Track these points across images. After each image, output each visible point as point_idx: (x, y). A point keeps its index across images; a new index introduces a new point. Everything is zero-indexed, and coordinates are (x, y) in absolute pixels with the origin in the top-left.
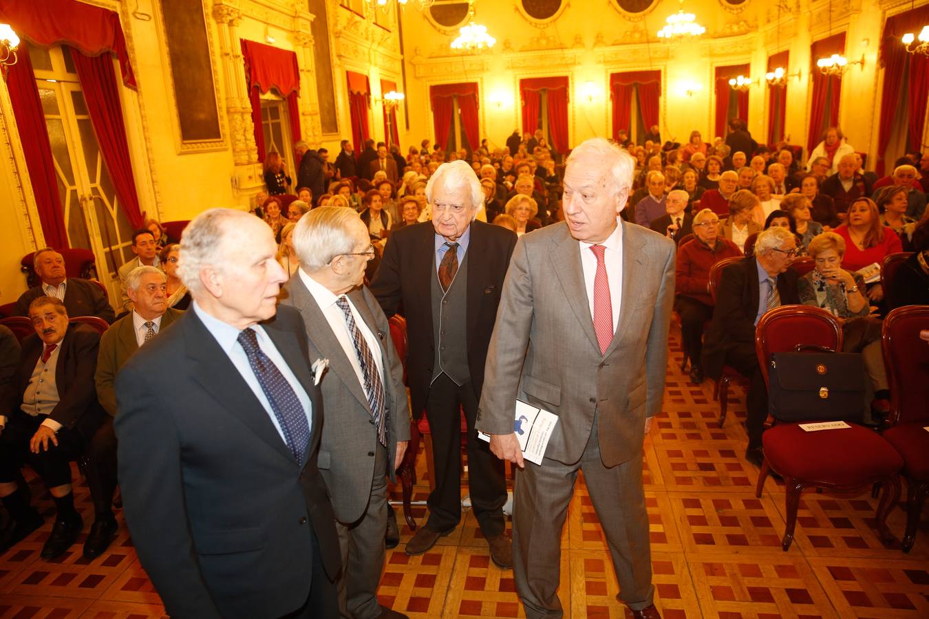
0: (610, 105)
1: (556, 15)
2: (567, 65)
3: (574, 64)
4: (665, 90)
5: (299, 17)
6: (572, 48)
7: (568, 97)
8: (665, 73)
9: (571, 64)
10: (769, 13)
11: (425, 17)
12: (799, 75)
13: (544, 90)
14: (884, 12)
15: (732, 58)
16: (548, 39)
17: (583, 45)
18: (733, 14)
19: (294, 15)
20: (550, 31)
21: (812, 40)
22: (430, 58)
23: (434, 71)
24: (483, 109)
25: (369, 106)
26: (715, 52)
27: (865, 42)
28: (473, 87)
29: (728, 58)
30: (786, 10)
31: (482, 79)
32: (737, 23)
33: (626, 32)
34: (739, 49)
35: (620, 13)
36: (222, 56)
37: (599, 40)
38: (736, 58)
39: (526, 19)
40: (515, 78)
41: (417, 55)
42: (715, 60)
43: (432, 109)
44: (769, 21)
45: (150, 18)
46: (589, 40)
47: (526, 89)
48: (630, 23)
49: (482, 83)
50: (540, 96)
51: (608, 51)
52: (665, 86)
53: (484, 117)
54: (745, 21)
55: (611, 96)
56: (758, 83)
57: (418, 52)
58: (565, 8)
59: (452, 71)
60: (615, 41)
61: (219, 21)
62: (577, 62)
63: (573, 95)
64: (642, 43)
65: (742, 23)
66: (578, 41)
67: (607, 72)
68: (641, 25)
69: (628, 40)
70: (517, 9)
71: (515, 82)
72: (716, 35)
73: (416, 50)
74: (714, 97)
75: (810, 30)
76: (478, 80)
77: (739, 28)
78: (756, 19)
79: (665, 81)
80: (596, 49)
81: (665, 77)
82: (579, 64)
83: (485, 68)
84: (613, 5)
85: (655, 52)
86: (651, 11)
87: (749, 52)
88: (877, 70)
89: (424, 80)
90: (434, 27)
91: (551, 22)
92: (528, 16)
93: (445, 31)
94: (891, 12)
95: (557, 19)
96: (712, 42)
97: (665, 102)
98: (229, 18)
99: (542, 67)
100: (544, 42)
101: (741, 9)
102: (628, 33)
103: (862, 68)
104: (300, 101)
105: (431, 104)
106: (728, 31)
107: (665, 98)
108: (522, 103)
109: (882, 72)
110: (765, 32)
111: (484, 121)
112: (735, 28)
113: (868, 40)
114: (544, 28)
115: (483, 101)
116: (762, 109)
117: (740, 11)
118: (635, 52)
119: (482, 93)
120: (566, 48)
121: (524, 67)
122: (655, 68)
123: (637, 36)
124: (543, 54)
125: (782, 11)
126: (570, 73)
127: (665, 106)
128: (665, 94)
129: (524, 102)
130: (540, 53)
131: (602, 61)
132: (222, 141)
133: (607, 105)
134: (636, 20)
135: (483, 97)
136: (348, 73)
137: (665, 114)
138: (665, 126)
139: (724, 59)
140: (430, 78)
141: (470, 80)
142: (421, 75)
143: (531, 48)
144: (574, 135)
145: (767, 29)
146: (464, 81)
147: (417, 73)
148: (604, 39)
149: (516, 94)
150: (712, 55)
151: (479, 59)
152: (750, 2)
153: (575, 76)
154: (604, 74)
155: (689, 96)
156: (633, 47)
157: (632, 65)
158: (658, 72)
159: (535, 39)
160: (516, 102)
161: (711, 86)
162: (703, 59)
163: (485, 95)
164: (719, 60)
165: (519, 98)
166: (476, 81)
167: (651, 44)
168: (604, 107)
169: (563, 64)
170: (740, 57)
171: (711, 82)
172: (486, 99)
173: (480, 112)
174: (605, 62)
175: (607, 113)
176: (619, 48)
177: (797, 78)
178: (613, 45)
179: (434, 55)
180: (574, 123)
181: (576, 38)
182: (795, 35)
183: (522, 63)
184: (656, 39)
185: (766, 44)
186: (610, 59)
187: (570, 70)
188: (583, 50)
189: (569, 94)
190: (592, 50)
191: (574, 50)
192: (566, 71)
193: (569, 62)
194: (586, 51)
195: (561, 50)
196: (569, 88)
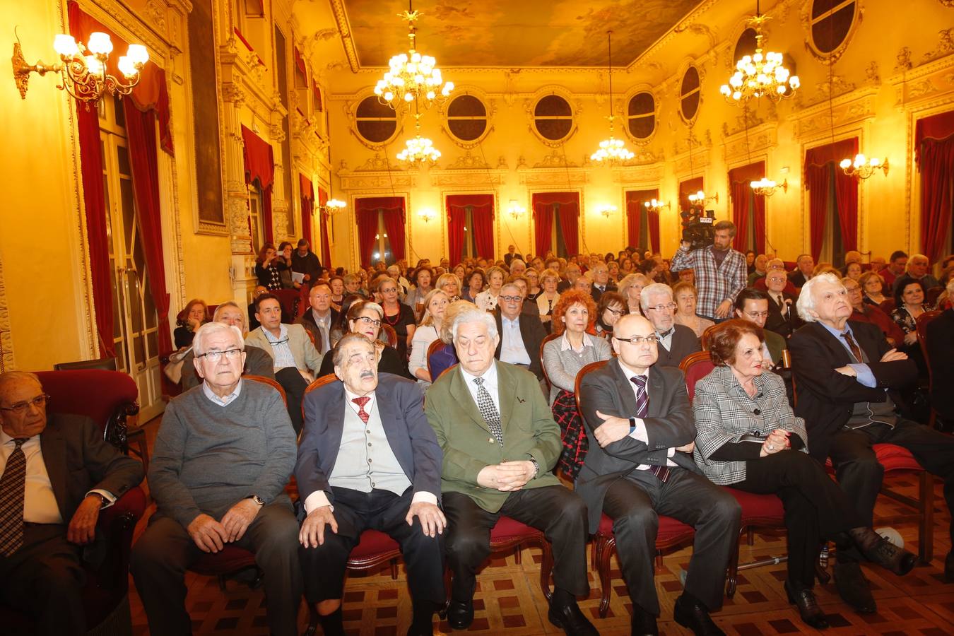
0: (533, 222)
1: (481, 137)
2: (492, 184)
3: (499, 183)
4: (583, 210)
5: (277, 111)
6: (497, 169)
7: (493, 215)
8: (582, 195)
9: (496, 183)
10: (676, 145)
11: (352, 131)
12: (717, 198)
13: (468, 207)
14: (803, 146)
15: (641, 184)
16: (474, 159)
17: (506, 166)
18: (640, 146)
19: (272, 108)
20: (475, 152)
21: (728, 168)
22: (355, 171)
23: (360, 184)
24: (410, 223)
25: (312, 212)
26: (625, 178)
27: (787, 169)
28: (400, 202)
29: (637, 184)
30: (696, 143)
31: (408, 194)
32: (644, 154)
33: (546, 157)
34: (647, 177)
35: (540, 139)
36: (226, 136)
37: (521, 162)
38: (644, 184)
39: (453, 140)
40: (442, 195)
41: (343, 167)
42: (626, 185)
43: (357, 222)
44: (677, 153)
45: (182, 83)
46: (512, 162)
47: (452, 205)
48: (549, 148)
49: (409, 198)
50: (465, 212)
51: (530, 172)
52: (583, 206)
53: (410, 231)
54: (651, 153)
55: (534, 214)
56: (669, 206)
57: (344, 165)
58: (489, 132)
59: (379, 185)
60: (537, 164)
61: (227, 99)
62: (501, 182)
63: (498, 212)
64: (561, 167)
65: (648, 154)
66: (502, 162)
67: (529, 192)
68: (559, 151)
69: (548, 164)
70: (443, 130)
71: (442, 198)
72: (626, 164)
73: (342, 163)
74: (626, 218)
75: (725, 160)
76: (405, 195)
77: (646, 158)
78: (662, 151)
79: (583, 203)
80: (519, 171)
81: (583, 199)
82: (504, 183)
83: (412, 184)
84: (534, 132)
85: (573, 176)
86: (568, 139)
87: (658, 179)
88: (803, 192)
89: (350, 192)
90: (362, 142)
91: (476, 143)
92: (454, 137)
93: (372, 146)
94: (811, 145)
95: (482, 140)
96: (623, 169)
97: (583, 222)
98: (236, 98)
99: (469, 185)
100: (470, 161)
101: (646, 142)
102: (549, 158)
103: (786, 191)
104: (273, 196)
105: (356, 216)
106: (636, 161)
107: (583, 218)
108: (448, 219)
109: (807, 194)
110: (675, 161)
111: (410, 235)
112: (642, 159)
113: (789, 167)
114: (471, 149)
115: (409, 215)
116: (676, 229)
117: (645, 143)
118: (555, 175)
119: (409, 207)
120: (491, 168)
121: (450, 184)
122: (574, 190)
123: (556, 160)
124: (469, 173)
125: (692, 144)
126: (495, 191)
127: (583, 225)
128: (583, 214)
129: (450, 219)
130: (466, 172)
131: (525, 180)
132: (225, 226)
133: (530, 223)
134: (555, 146)
135: (409, 211)
136: (300, 176)
137: (584, 233)
138: (584, 243)
139: (633, 185)
140: (356, 192)
141: (397, 195)
142: (347, 187)
143: (458, 167)
144: (499, 251)
145: (676, 160)
146: (391, 195)
147: (342, 186)
148: (526, 162)
149: (442, 210)
150: (623, 181)
151: (406, 174)
152: (654, 135)
153: (500, 195)
154: (526, 194)
155: (605, 216)
156: (553, 170)
157: (553, 186)
158: (577, 194)
159: (461, 159)
160: (443, 218)
161: (623, 209)
162: (616, 184)
163: (412, 210)
164: (629, 185)
165: (445, 213)
166: (403, 196)
167: (569, 169)
168: (527, 225)
169: (488, 183)
170: (648, 184)
171: (623, 205)
172: (413, 214)
173: (406, 226)
174: (527, 183)
175: (530, 231)
176: (540, 170)
177: (714, 200)
178: (534, 168)
179: (360, 169)
180: (499, 239)
181: (500, 160)
182: (709, 164)
183: (448, 180)
184: (573, 164)
185: (676, 172)
186: (532, 180)
187: (495, 189)
188: (507, 171)
189: (494, 212)
190: (516, 171)
191: (499, 171)
192: (491, 190)
193: (494, 181)
194: (510, 172)
195: (487, 170)
196: (494, 206)
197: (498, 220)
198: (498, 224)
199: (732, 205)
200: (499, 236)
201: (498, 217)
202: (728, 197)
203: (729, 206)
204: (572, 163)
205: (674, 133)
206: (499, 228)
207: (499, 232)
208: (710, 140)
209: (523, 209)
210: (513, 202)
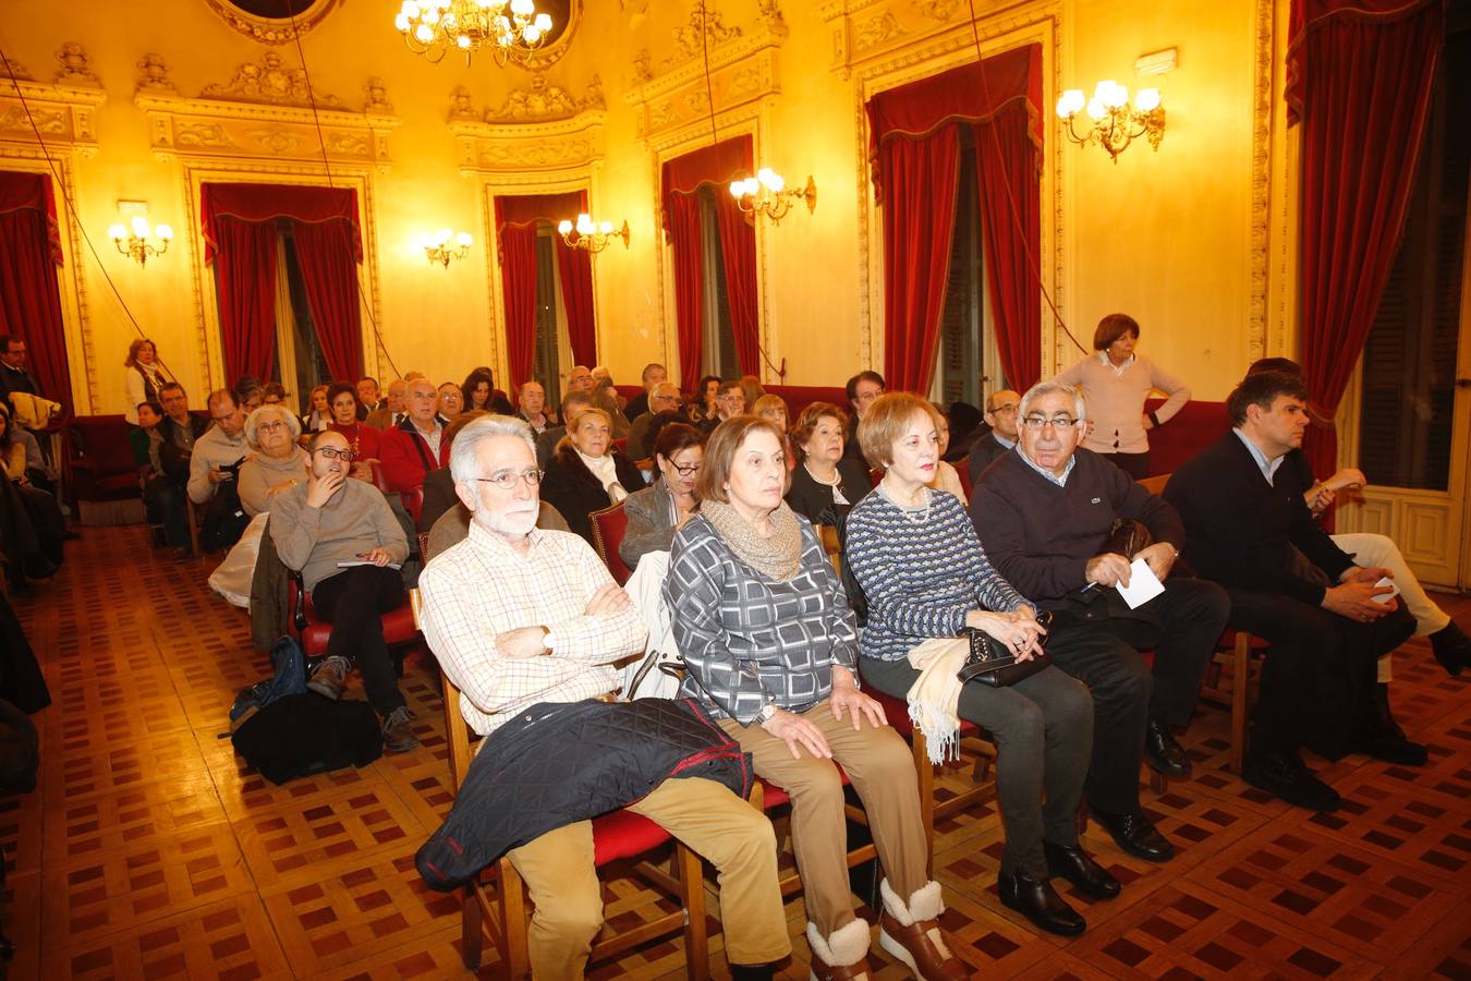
0: (208, 276)
2: (40, 137)
3: (70, 137)
4: (372, 245)
6: (55, 82)
7: (57, 246)
8: (368, 199)
9: (53, 136)
10: (643, 55)
15: (535, 177)
17: (97, 82)
18: (527, 69)
21: (866, 91)
26: (491, 159)
27: (1171, 55)
29: (523, 177)
30: (719, 34)
32: (541, 90)
33: (241, 66)
34: (551, 157)
35: (218, 7)
37: (152, 74)
38: (544, 177)
42: (493, 178)
44: (649, 77)
46: (118, 69)
48: (252, 41)
51: (191, 112)
52: (371, 233)
54: (563, 90)
55: (210, 251)
56: (627, 233)
60: (210, 86)
62: (78, 133)
63: (75, 240)
64: (295, 105)
65: (554, 92)
66: (73, 65)
67: (189, 178)
68: (286, 53)
69: (250, 91)
72: (491, 116)
74: (498, 272)
75: (847, 69)
77: (546, 103)
78: (596, 81)
79: (370, 222)
80: (144, 101)
81: (369, 210)
82: (86, 137)
85: (337, 138)
86: (314, 22)
87: (584, 162)
96: (483, 129)
97: (374, 279)
102: (250, 70)
106: (519, 110)
107: (374, 268)
110: (642, 102)
112: (538, 104)
113: (1175, 48)
116: (651, 300)
117: (543, 62)
118: (274, 128)
120: (29, 79)
122: (340, 183)
123: (278, 82)
126: (56, 164)
127: (375, 290)
128: (373, 256)
131: (170, 139)
133: (198, 279)
134: (271, 36)
138: (380, 344)
139: (514, 178)
144: (88, 370)
145: (647, 95)
148: (170, 76)
150: (485, 167)
152: (569, 41)
153: (77, 178)
154: (178, 184)
155: (439, 265)
156: (268, 113)
157: (270, 165)
158: (350, 195)
161: (489, 245)
162: (465, 174)
164: (504, 178)
167: (319, 112)
168: (188, 285)
169: (25, 133)
170: (555, 176)
171: (488, 234)
174: (178, 145)
175: (200, 304)
176: (223, 108)
177: (802, 204)
178: (203, 97)
180: (85, 332)
181: (66, 55)
182: (776, 91)
184: (334, 102)
185: (647, 132)
186: (196, 139)
187: (56, 156)
188: (99, 98)
189: (57, 235)
190: (131, 100)
191: (63, 93)
192: (37, 158)
193: (48, 128)
194: (108, 102)
195: (11, 82)
196: (55, 216)
197: (77, 267)
198: (78, 280)
199: (876, 215)
200: (83, 319)
201: (75, 254)
202: (863, 186)
203: (864, 217)
204: (329, 97)
205: (637, 18)
206: (80, 293)
207: (82, 306)
208: (779, 14)
209: (165, 231)
210: (128, 204)
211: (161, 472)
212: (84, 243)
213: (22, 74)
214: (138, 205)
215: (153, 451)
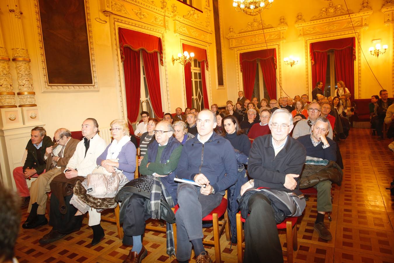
2: (354, 28)
3: (361, 26)
6: (359, 12)
7: (355, 55)
13: (332, 51)
16: (336, 8)
17: (371, 8)
22: (239, 33)
23: (243, 42)
24: (280, 68)
25: (162, 64)
28: (272, 52)
31: (279, 45)
40: (306, 43)
41: (231, 32)
43: (241, 71)
47: (315, 50)
49: (279, 49)
50: (329, 56)
53: (280, 75)
59: (255, 42)
62: (364, 24)
63: (359, 53)
66: (365, 6)
71: (306, 46)
76: (276, 47)
80: (384, 10)
82: (366, 25)
83: (281, 37)
89: (236, 50)
93: (251, 12)
99: (330, 32)
100: (332, 10)
105: (241, 66)
108: (312, 63)
111: (280, 78)
115: (280, 62)
119: (279, 56)
120: (353, 13)
121: (313, 33)
124: (331, 21)
126: (357, 34)
129: (313, 62)
130: (328, 20)
135: (279, 59)
136: (120, 29)
140: (240, 48)
141: (269, 48)
142: (234, 46)
143: (321, 17)
144: (359, 87)
146: (265, 48)
147: (231, 45)
149: (307, 56)
151: (276, 30)
153: (362, 37)
159: (324, 9)
160: (307, 62)
163: (281, 57)
165: (309, 58)
166: (275, 47)
169: (350, 27)
172: (282, 61)
173: (277, 71)
179: (243, 31)
180: (359, 77)
181: (363, 4)
183: (312, 30)
187: (357, 32)
188: (370, 13)
189: (355, 52)
190: (380, 10)
191: (361, 14)
192: (352, 33)
193: (356, 25)
194: (373, 13)
195: (348, 15)
196: (355, 47)
197: (359, 60)
198: (359, 63)
200: (359, 73)
201: (359, 56)
206: (359, 67)
207: (359, 70)
209: (386, 46)
210: (375, 41)
211: (377, 115)
212: (362, 53)
213: (351, 12)
214: (378, 40)
215: (375, 109)
